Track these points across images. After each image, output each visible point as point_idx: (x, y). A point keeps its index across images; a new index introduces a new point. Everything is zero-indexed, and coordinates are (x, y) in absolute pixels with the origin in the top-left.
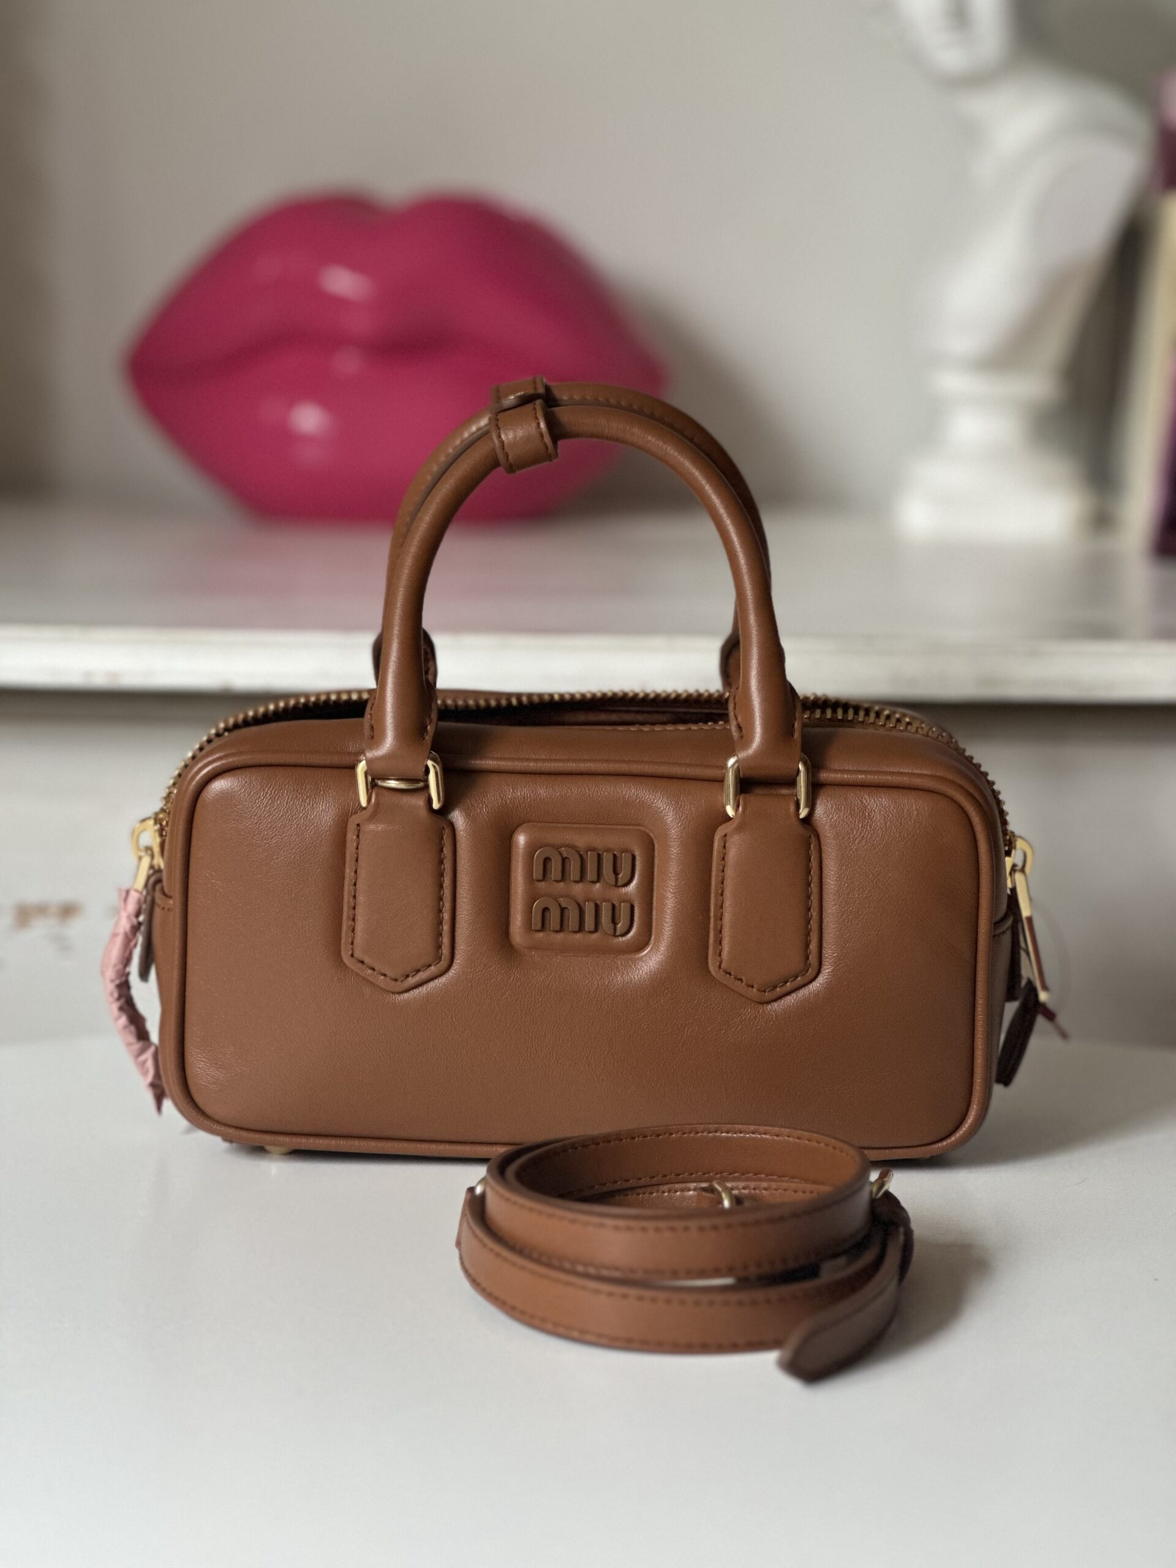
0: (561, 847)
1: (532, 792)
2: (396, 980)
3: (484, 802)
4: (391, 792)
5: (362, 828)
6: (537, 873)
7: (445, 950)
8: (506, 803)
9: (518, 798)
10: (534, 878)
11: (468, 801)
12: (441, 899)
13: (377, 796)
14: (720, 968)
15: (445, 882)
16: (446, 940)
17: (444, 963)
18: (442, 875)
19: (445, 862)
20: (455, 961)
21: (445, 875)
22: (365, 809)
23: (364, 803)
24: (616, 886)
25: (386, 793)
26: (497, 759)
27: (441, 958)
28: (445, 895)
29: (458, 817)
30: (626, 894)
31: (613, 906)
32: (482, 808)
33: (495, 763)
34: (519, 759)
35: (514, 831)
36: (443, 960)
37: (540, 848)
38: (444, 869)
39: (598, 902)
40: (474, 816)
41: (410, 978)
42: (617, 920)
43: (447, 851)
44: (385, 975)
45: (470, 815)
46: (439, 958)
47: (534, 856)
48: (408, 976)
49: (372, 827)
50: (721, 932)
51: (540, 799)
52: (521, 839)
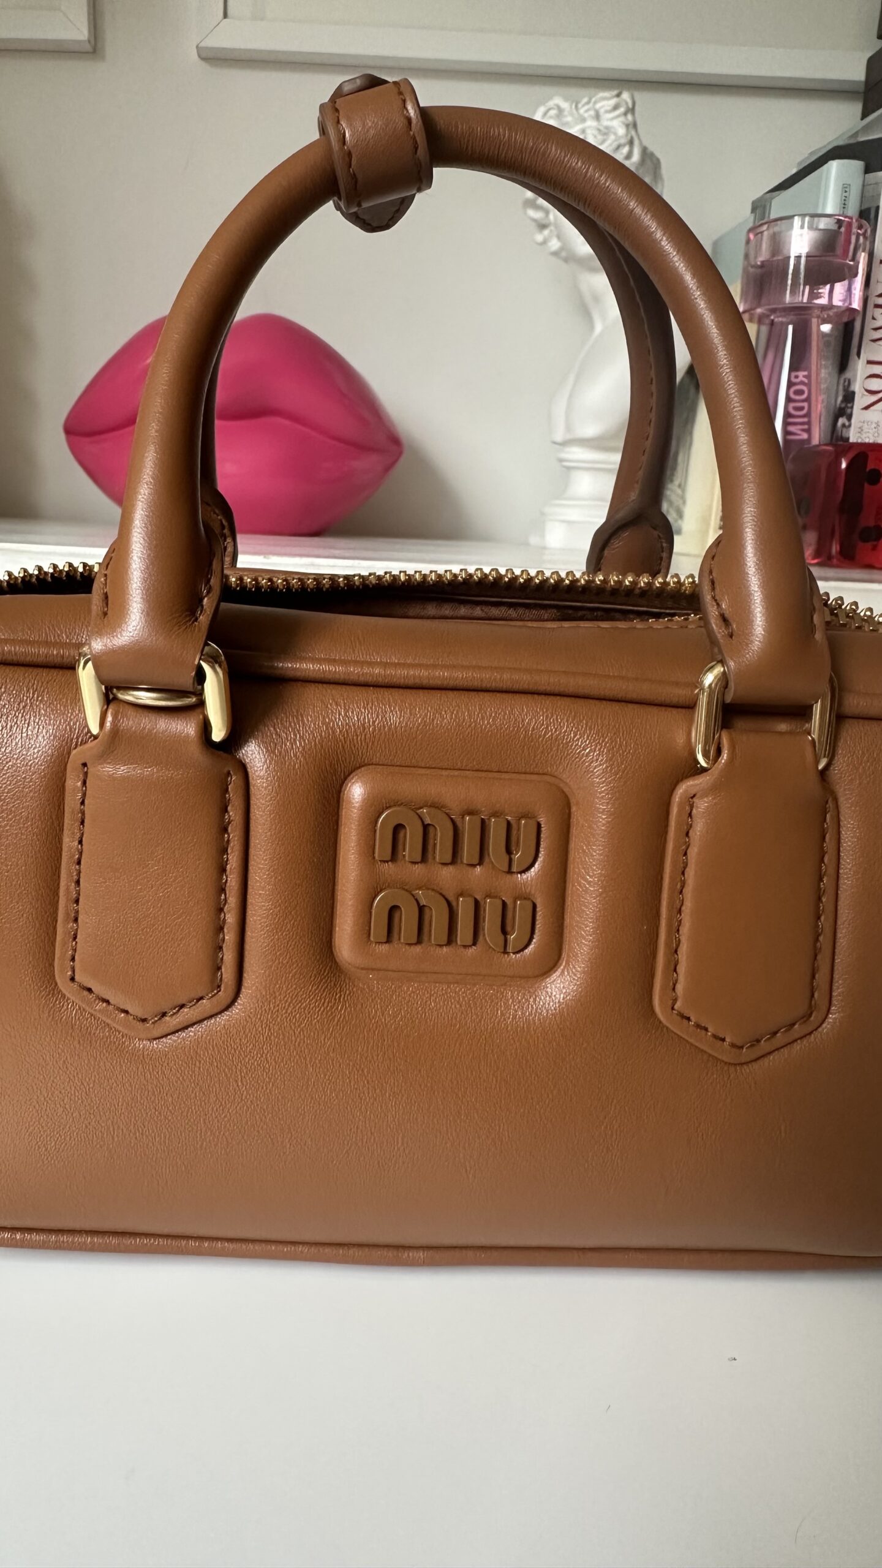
0: (421, 808)
1: (378, 717)
2: (144, 1020)
3: (298, 731)
4: (140, 711)
5: (91, 770)
6: (383, 848)
7: (228, 972)
8: (333, 732)
9: (354, 726)
10: (377, 858)
11: (272, 729)
12: (222, 890)
13: (115, 717)
14: (673, 1009)
15: (230, 861)
16: (229, 956)
17: (224, 994)
18: (224, 851)
19: (230, 829)
20: (243, 990)
21: (229, 851)
22: (96, 737)
23: (95, 730)
24: (510, 872)
25: (131, 712)
26: (320, 661)
27: (219, 986)
28: (228, 884)
29: (253, 753)
30: (525, 884)
31: (504, 904)
32: (295, 740)
33: (317, 667)
34: (356, 663)
35: (345, 779)
36: (222, 989)
37: (387, 808)
38: (228, 841)
39: (478, 897)
40: (280, 753)
41: (167, 1018)
42: (509, 929)
43: (234, 814)
44: (126, 1012)
45: (274, 752)
46: (216, 986)
47: (376, 822)
48: (164, 1014)
49: (108, 769)
50: (676, 951)
51: (390, 729)
52: (357, 791)
